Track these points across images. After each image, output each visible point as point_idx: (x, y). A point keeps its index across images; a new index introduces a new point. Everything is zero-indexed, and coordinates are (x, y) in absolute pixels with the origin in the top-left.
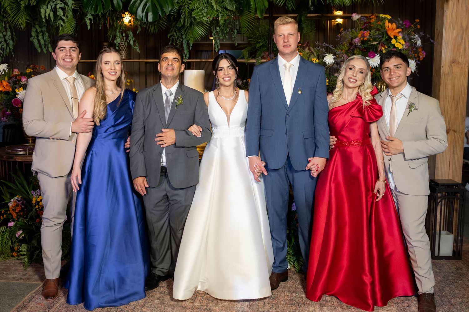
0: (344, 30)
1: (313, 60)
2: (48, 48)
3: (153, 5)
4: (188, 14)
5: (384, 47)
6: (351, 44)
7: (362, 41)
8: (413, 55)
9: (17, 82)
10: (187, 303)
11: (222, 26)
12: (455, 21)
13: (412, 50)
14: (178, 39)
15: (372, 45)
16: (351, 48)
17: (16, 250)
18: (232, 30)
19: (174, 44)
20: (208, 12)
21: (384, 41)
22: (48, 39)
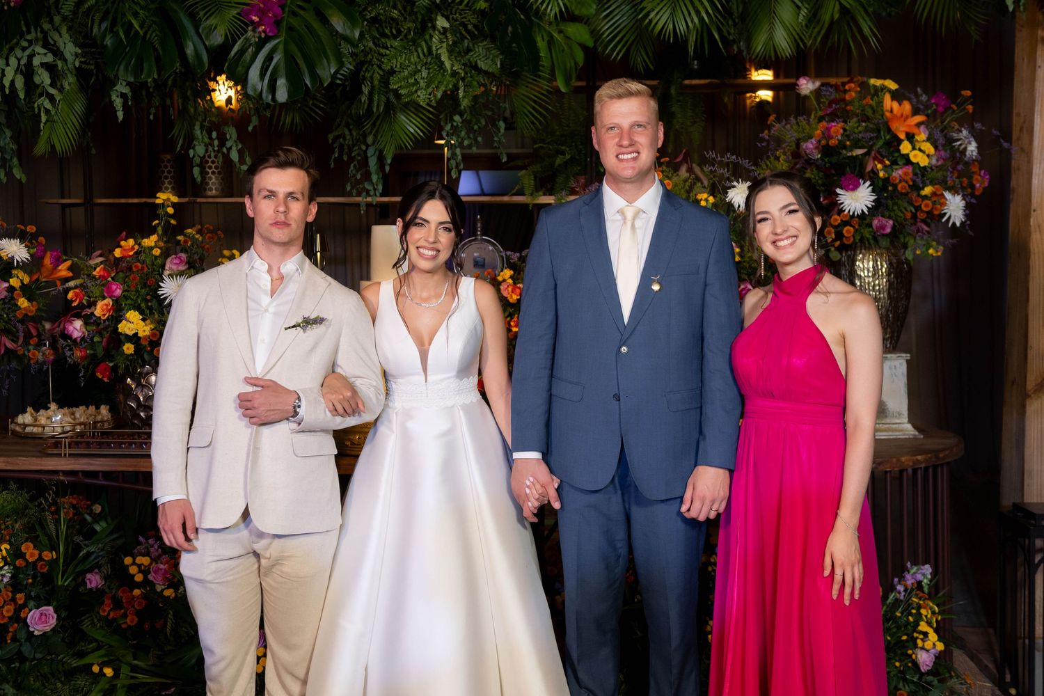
0: (778, 120)
1: (699, 197)
2: (11, 168)
3: (289, 59)
4: (380, 82)
5: (881, 162)
6: (796, 154)
7: (823, 147)
8: (957, 181)
11: (468, 112)
13: (954, 168)
14: (354, 145)
15: (849, 157)
16: (796, 164)
18: (493, 122)
19: (345, 158)
20: (431, 77)
21: (881, 148)
22: (11, 146)
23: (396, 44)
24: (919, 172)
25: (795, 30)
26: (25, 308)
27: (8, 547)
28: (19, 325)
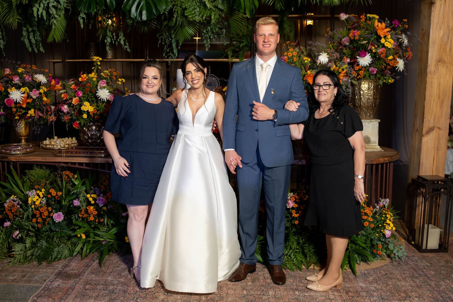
1: (304, 58)
2: (39, 47)
3: (147, 3)
4: (180, 12)
5: (374, 46)
6: (340, 43)
7: (351, 40)
9: (10, 82)
12: (442, 21)
14: (166, 38)
15: (361, 44)
16: (339, 47)
21: (373, 41)
22: (39, 38)
24: (388, 50)
26: (46, 101)
27: (44, 190)
28: (44, 107)
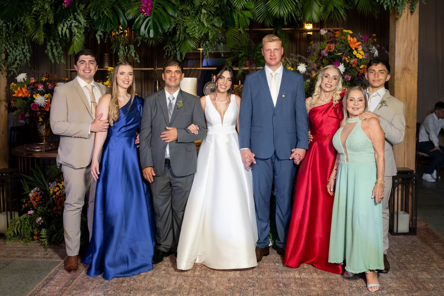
0: (314, 43)
2: (61, 59)
3: (154, 23)
4: (182, 30)
5: (347, 57)
6: (320, 55)
7: (329, 52)
9: (35, 89)
10: (189, 273)
11: (211, 40)
12: (405, 35)
14: (172, 51)
15: (337, 55)
16: (319, 58)
17: (36, 234)
18: (219, 43)
20: (200, 29)
21: (347, 53)
22: (62, 52)
23: (188, 18)
24: (359, 61)
25: (319, 14)
